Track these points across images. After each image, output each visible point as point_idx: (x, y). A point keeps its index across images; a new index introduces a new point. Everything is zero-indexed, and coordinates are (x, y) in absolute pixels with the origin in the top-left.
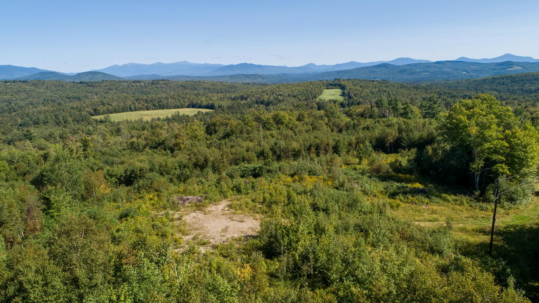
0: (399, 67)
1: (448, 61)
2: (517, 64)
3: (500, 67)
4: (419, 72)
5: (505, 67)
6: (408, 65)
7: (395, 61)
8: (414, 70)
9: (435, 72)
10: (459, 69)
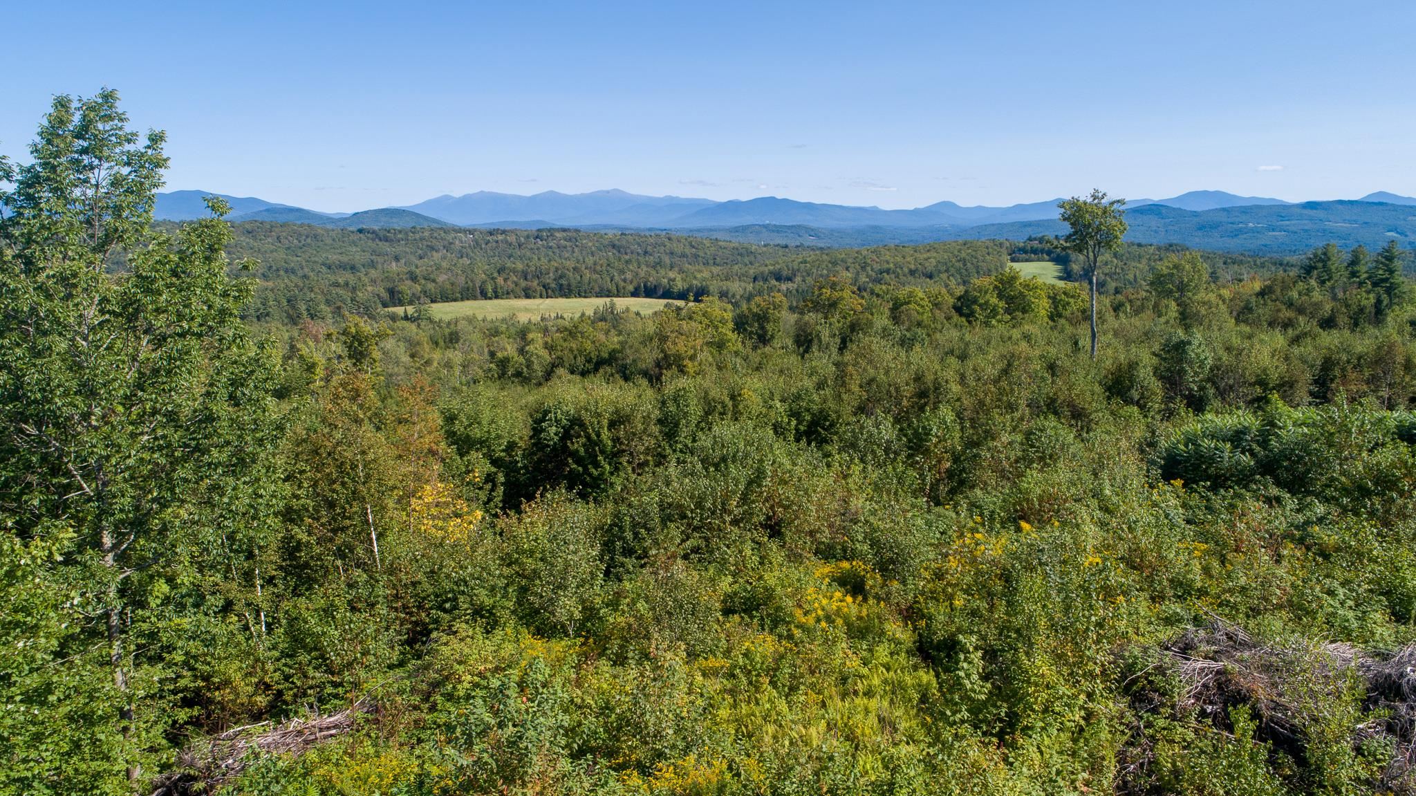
0: (1195, 214)
1: (1341, 202)
4: (1256, 231)
6: (1224, 210)
7: (1180, 199)
8: (1241, 226)
9: (1306, 231)
10: (1375, 225)
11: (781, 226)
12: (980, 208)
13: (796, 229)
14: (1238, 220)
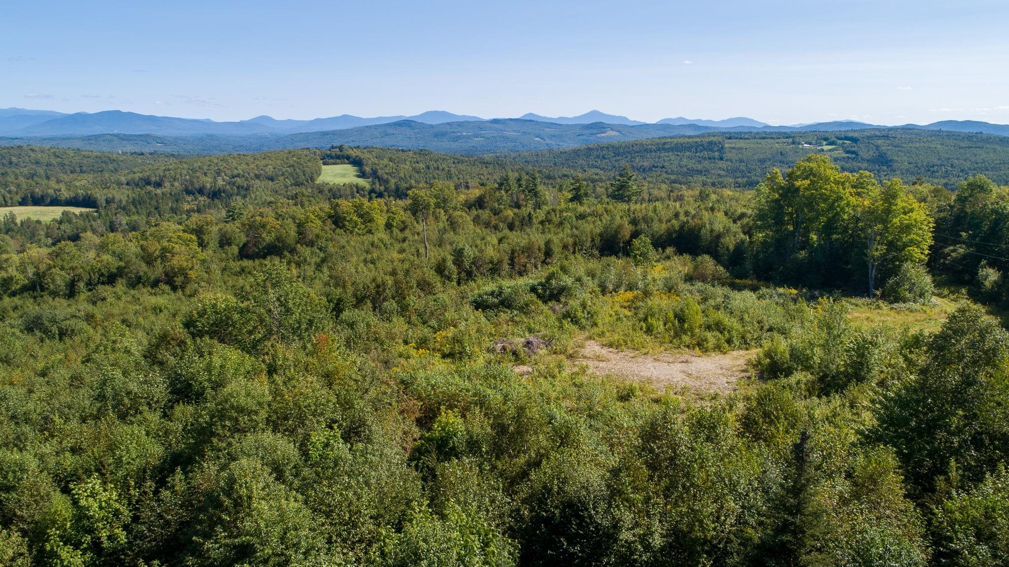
0: (432, 126)
1: (511, 120)
2: (612, 127)
3: (588, 132)
4: (468, 137)
5: (595, 131)
6: (448, 124)
7: (422, 115)
8: (459, 134)
9: (494, 137)
10: (529, 134)
11: (130, 135)
12: (289, 121)
13: (146, 138)
14: (456, 130)
